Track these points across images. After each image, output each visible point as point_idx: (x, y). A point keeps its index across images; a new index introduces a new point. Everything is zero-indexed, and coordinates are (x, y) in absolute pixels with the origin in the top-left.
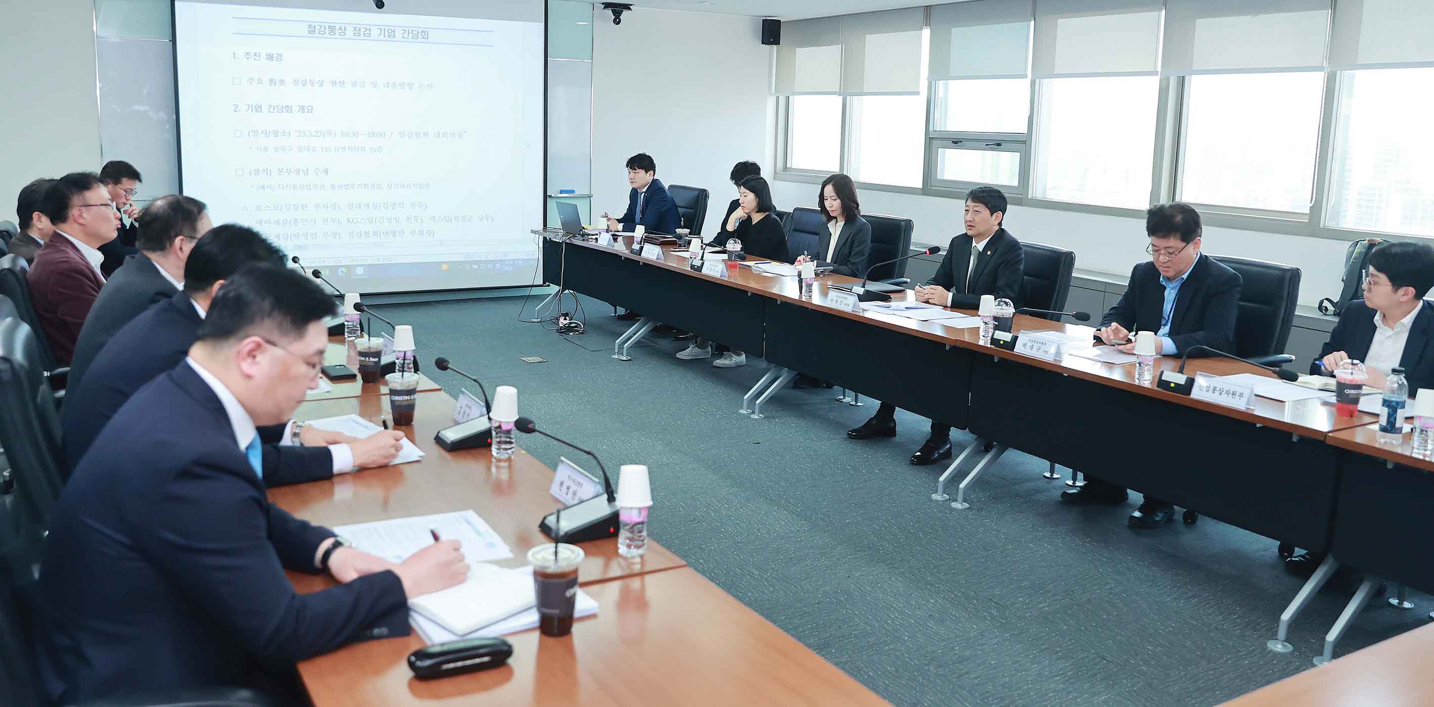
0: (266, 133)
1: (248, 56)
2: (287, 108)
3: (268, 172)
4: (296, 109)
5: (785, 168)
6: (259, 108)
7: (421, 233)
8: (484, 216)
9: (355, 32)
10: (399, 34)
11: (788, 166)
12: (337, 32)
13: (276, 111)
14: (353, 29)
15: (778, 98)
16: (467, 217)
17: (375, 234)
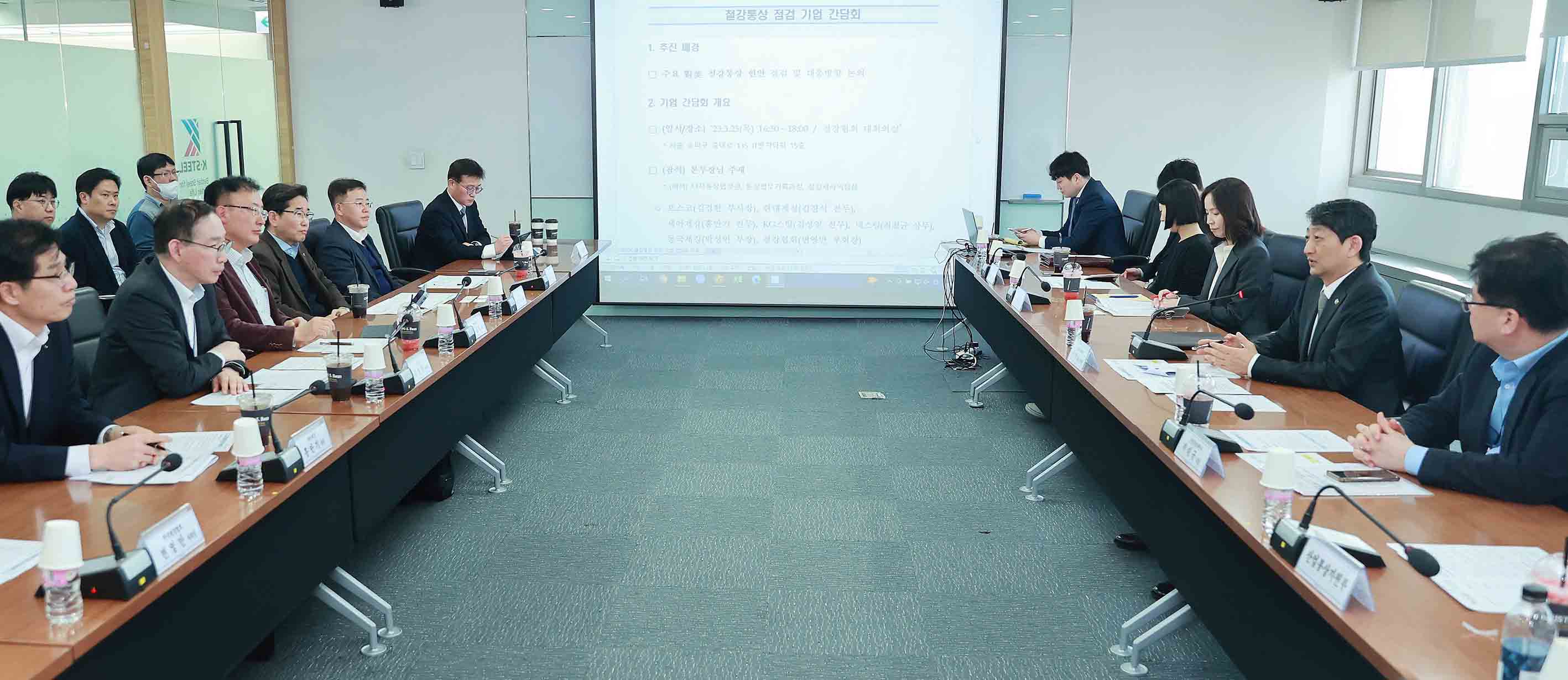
0: (681, 129)
1: (664, 47)
2: (703, 102)
3: (681, 169)
4: (711, 102)
5: (1366, 170)
6: (674, 102)
7: (846, 240)
8: (921, 224)
9: (777, 15)
10: (826, 15)
11: (1369, 167)
12: (757, 17)
13: (691, 105)
14: (776, 12)
15: (1360, 74)
16: (900, 224)
17: (794, 239)
